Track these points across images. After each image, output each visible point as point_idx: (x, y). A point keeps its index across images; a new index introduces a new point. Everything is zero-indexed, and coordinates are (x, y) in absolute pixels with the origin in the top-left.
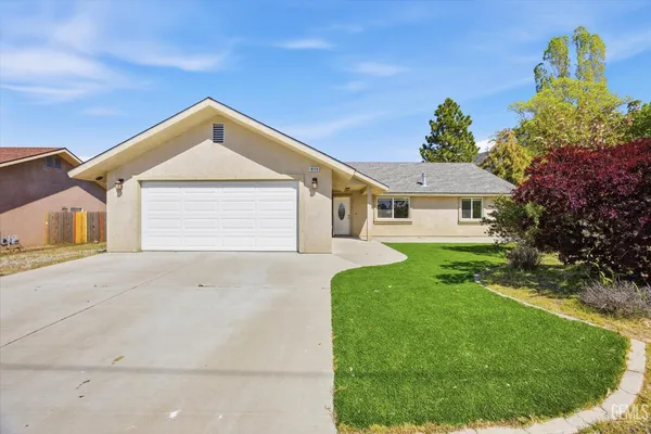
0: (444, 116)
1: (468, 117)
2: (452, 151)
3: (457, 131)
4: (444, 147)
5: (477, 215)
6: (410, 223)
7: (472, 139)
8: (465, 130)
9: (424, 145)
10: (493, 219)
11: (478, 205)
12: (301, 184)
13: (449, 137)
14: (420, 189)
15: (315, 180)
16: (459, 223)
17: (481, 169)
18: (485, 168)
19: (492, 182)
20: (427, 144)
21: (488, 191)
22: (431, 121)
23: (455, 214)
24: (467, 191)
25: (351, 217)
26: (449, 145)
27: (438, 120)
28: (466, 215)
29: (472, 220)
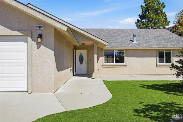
0: (149, 3)
1: (163, 3)
2: (154, 23)
3: (156, 11)
4: (149, 21)
5: (168, 61)
6: (125, 66)
7: (165, 16)
8: (161, 11)
9: (138, 20)
10: (179, 65)
11: (169, 55)
12: (29, 39)
13: (152, 15)
14: (131, 44)
15: (41, 36)
16: (157, 66)
17: (171, 33)
18: (173, 32)
19: (177, 40)
20: (140, 19)
21: (175, 46)
22: (142, 6)
23: (154, 60)
24: (162, 46)
25: (87, 63)
26: (152, 20)
27: (146, 5)
28: (161, 61)
29: (165, 64)
